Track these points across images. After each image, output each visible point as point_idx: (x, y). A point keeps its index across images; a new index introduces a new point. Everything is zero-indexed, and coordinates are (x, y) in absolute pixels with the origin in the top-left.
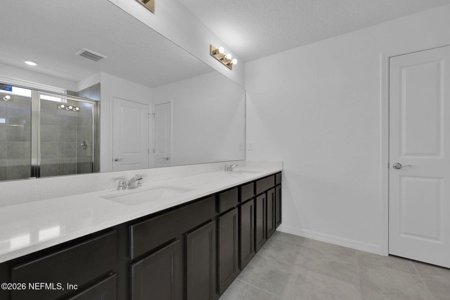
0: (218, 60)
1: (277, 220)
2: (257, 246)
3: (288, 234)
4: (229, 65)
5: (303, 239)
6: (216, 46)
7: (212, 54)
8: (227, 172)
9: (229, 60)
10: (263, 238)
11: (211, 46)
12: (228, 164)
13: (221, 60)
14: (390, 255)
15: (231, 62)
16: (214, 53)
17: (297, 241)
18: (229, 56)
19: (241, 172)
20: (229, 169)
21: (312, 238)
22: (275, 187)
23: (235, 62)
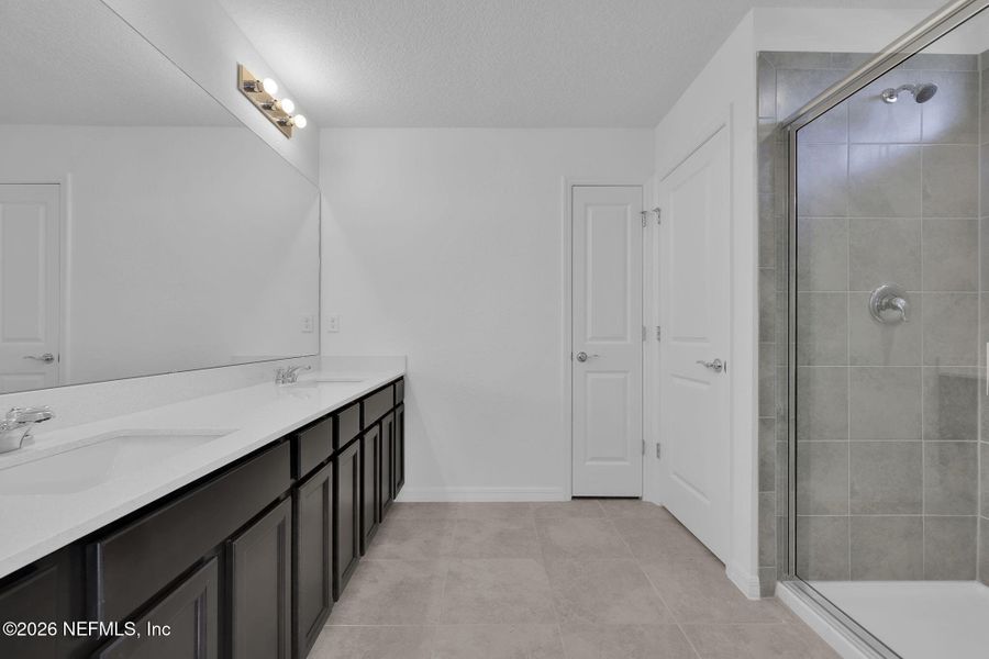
0: (258, 108)
1: (397, 480)
2: (366, 539)
3: (418, 504)
4: (284, 125)
5: (445, 506)
6: (253, 73)
7: (242, 86)
8: (281, 385)
9: (286, 115)
10: (375, 521)
11: (239, 68)
12: (285, 365)
13: (264, 107)
14: (574, 498)
15: (291, 120)
16: (249, 87)
17: (435, 511)
18: (287, 106)
19: (316, 382)
20: (286, 377)
21: (461, 501)
22: (393, 410)
23: (300, 122)
